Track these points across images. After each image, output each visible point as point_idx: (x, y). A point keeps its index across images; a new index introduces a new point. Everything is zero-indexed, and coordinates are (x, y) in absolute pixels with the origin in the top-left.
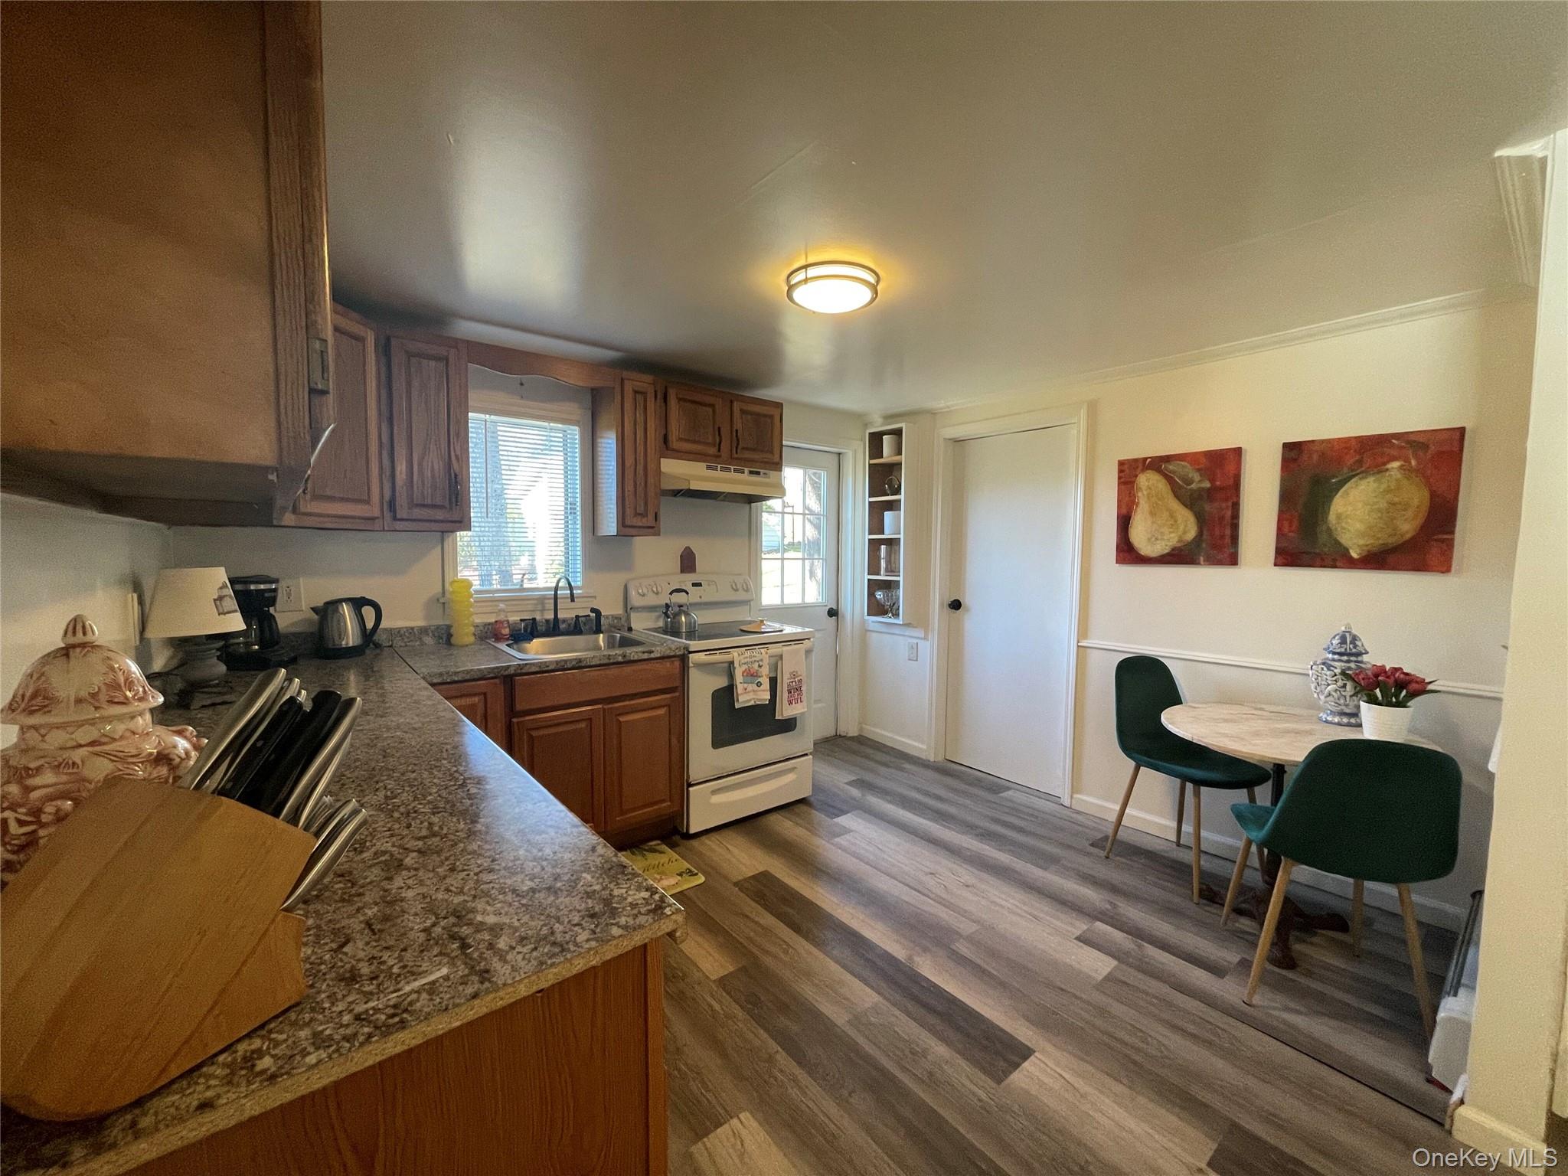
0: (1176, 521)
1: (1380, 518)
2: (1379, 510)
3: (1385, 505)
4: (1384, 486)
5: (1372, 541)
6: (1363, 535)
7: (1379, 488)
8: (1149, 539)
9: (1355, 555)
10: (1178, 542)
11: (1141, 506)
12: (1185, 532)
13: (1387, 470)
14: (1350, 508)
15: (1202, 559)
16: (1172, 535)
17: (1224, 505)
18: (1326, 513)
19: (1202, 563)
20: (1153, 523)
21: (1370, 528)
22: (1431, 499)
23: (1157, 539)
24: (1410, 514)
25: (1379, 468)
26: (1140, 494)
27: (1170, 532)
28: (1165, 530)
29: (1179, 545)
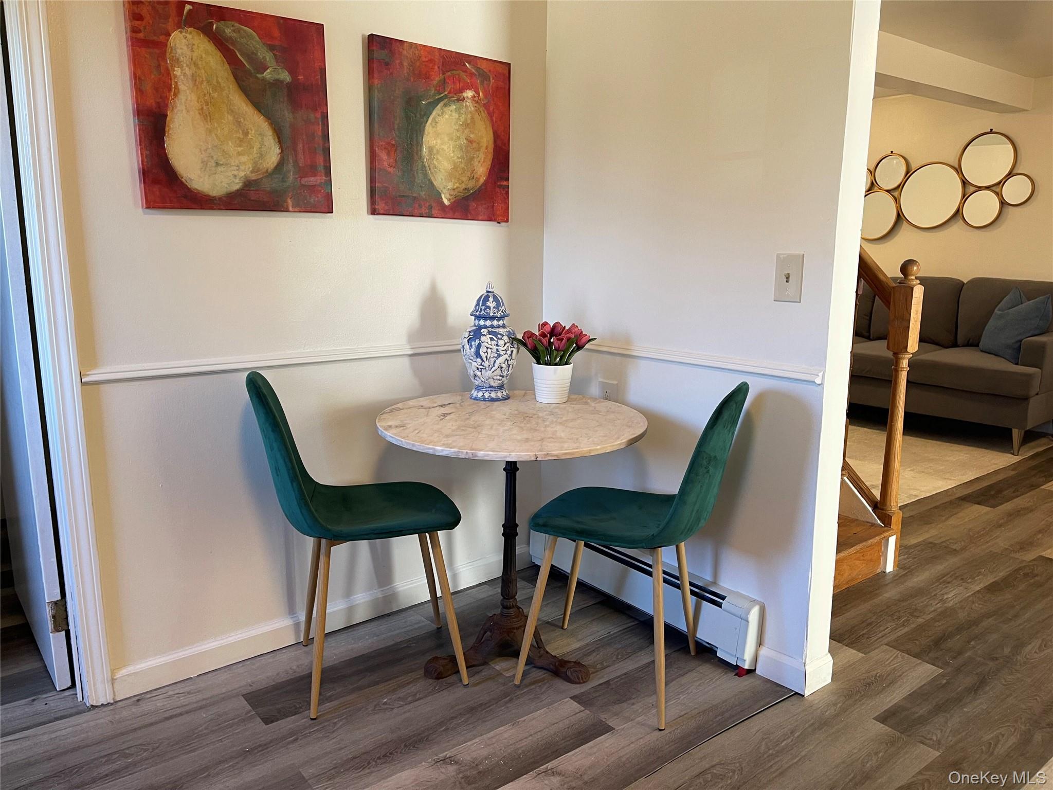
0: (246, 134)
1: (462, 157)
2: (461, 147)
3: (465, 141)
4: (463, 118)
5: (457, 185)
6: (451, 176)
7: (459, 119)
8: (205, 163)
9: (446, 202)
10: (252, 172)
11: (182, 97)
12: (262, 156)
13: (464, 98)
14: (439, 141)
15: (290, 202)
16: (244, 159)
17: (312, 116)
18: (420, 145)
19: (291, 209)
20: (209, 131)
21: (455, 168)
22: (495, 142)
23: (217, 164)
24: (482, 156)
25: (456, 95)
26: (178, 72)
27: (239, 154)
28: (230, 147)
29: (254, 177)
